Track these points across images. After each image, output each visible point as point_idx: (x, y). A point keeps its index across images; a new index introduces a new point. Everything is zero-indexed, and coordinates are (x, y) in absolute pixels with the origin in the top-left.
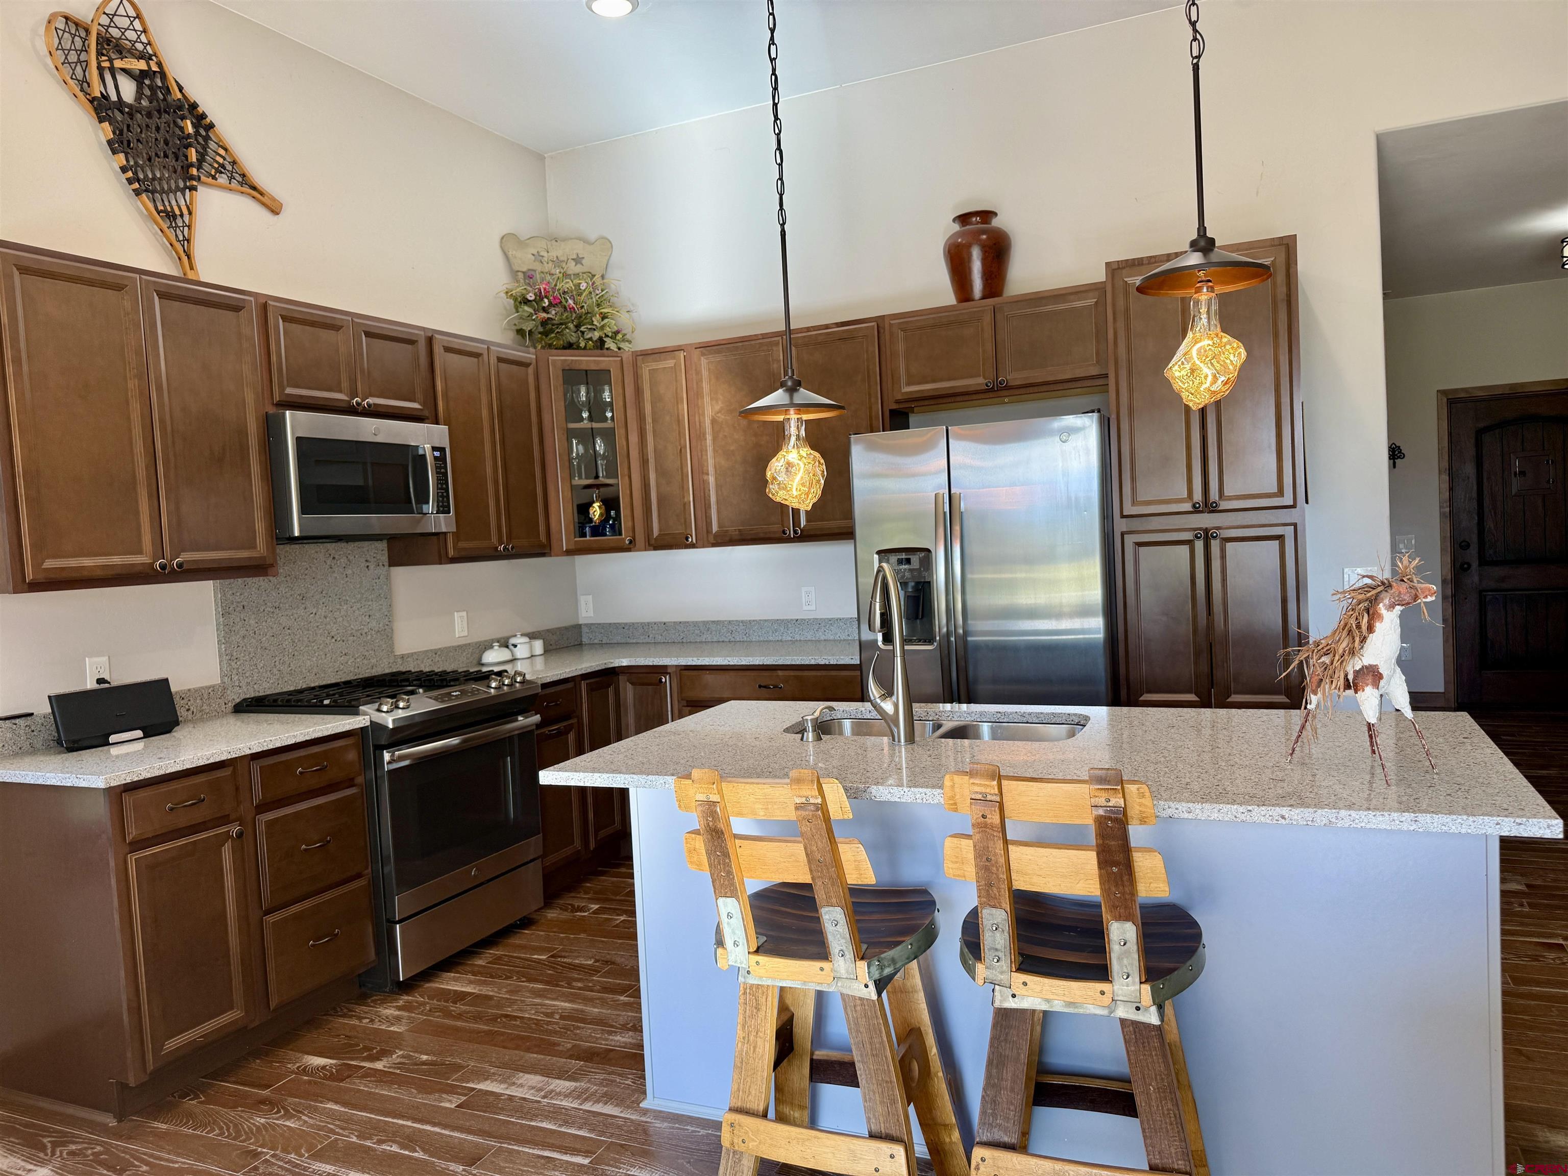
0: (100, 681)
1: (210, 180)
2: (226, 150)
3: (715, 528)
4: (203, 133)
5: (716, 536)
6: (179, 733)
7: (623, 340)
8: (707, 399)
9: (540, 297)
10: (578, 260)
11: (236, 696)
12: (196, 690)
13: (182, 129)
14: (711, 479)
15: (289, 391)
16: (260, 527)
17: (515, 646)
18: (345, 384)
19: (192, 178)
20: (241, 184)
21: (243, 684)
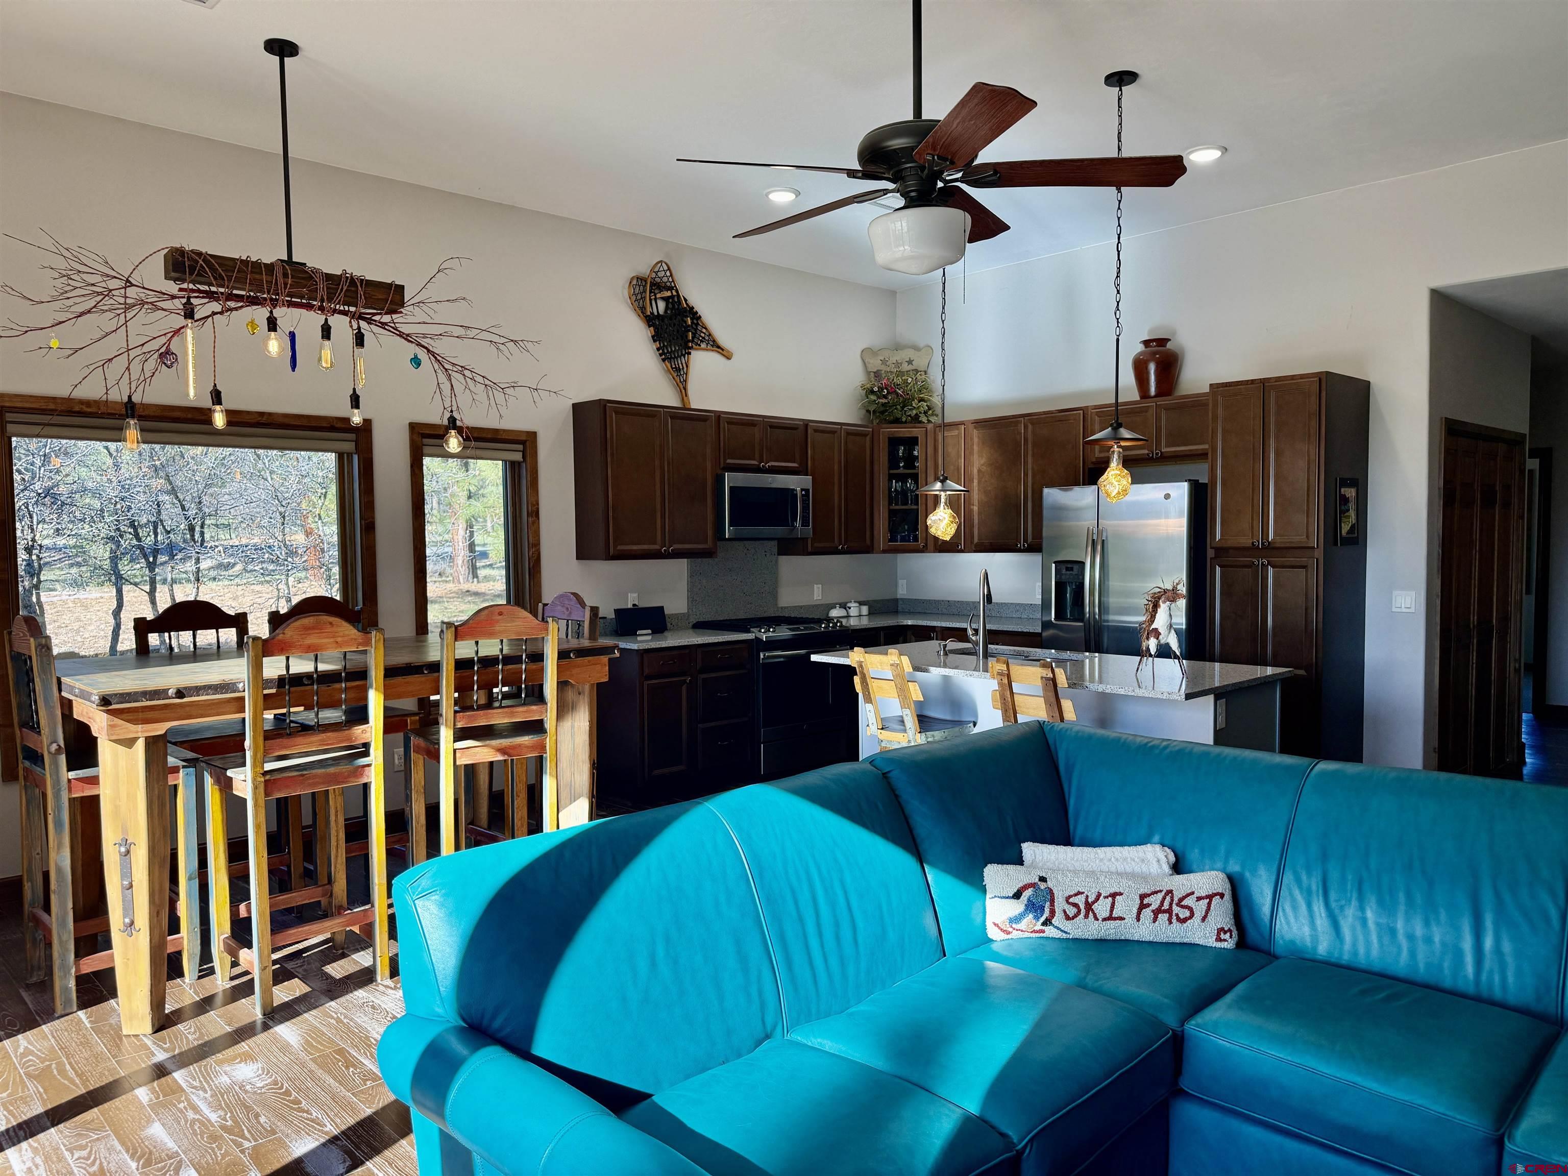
0: (634, 605)
1: (698, 347)
2: (706, 328)
3: (976, 540)
4: (695, 322)
5: (976, 545)
6: (666, 634)
7: (933, 415)
8: (976, 456)
9: (881, 389)
10: (910, 362)
11: (693, 620)
12: (675, 614)
13: (685, 322)
14: (975, 508)
15: (729, 461)
16: (710, 533)
17: (850, 608)
18: (757, 455)
19: (689, 348)
20: (712, 346)
21: (698, 614)
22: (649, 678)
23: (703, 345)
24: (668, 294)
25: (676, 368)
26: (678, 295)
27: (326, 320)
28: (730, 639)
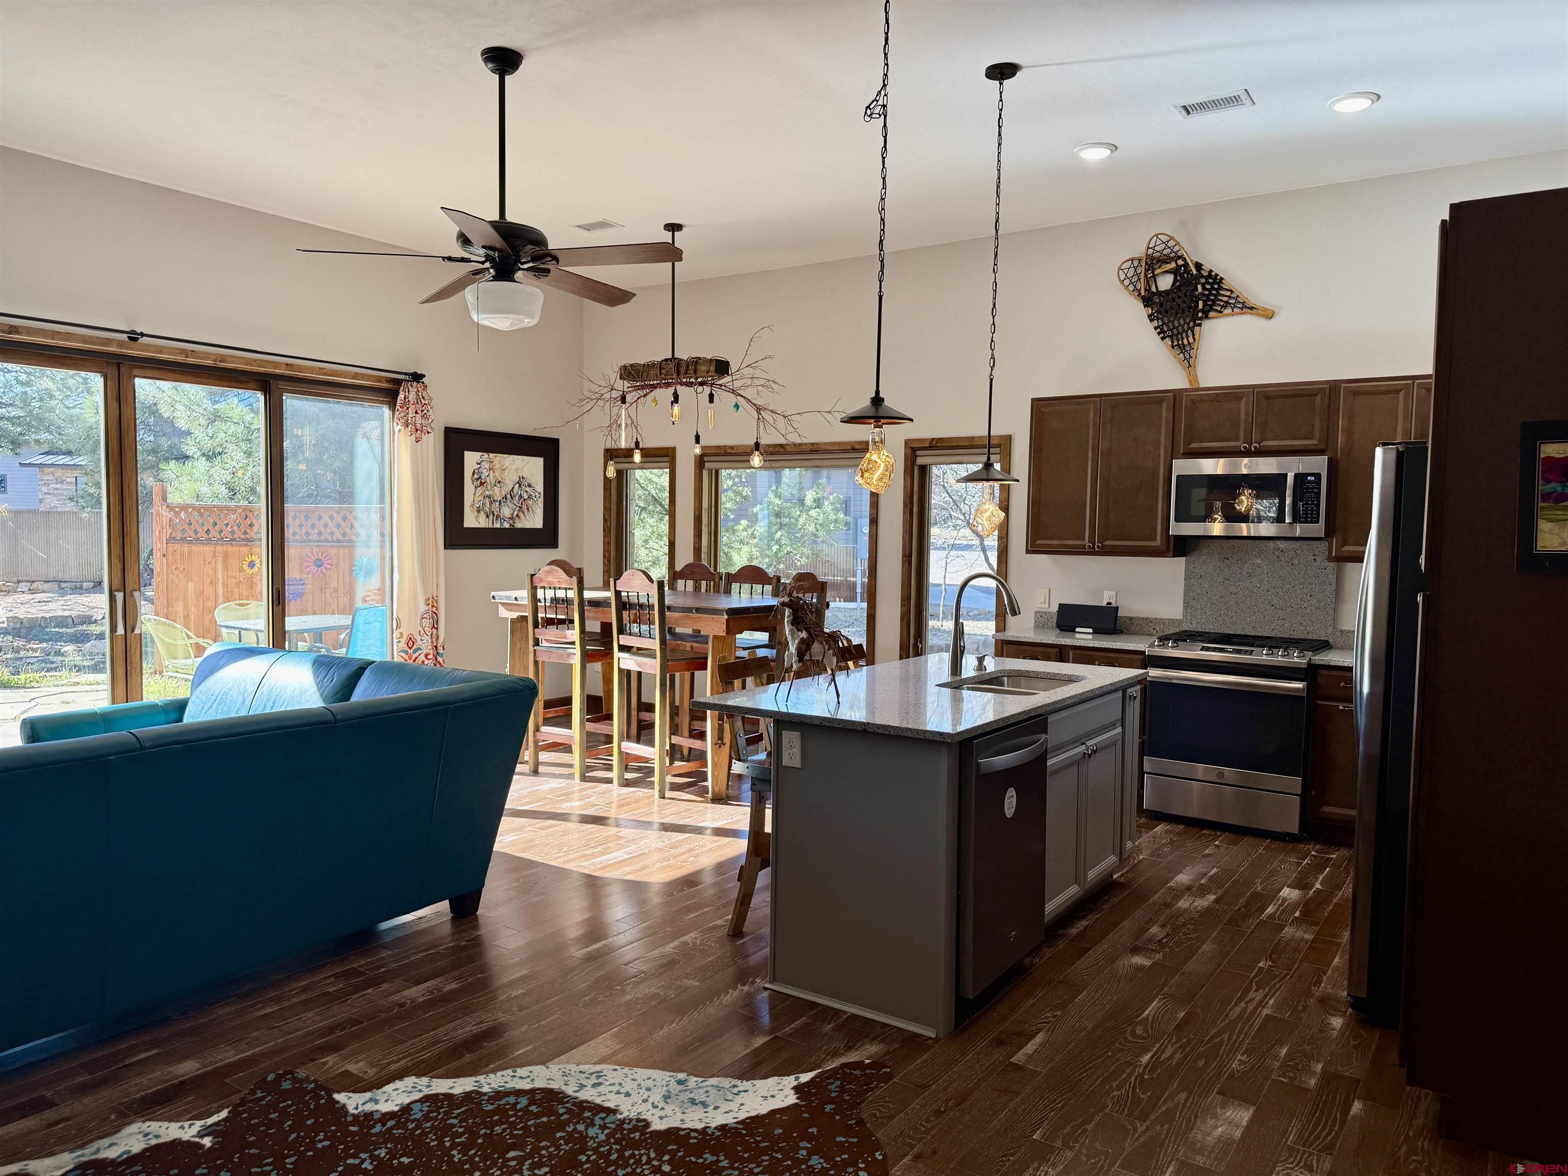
15: (1194, 445)
16: (1159, 528)
19: (1201, 319)
23: (1228, 311)
24: (1173, 265)
25: (1178, 345)
26: (1186, 265)
27: (675, 390)
28: (1111, 647)
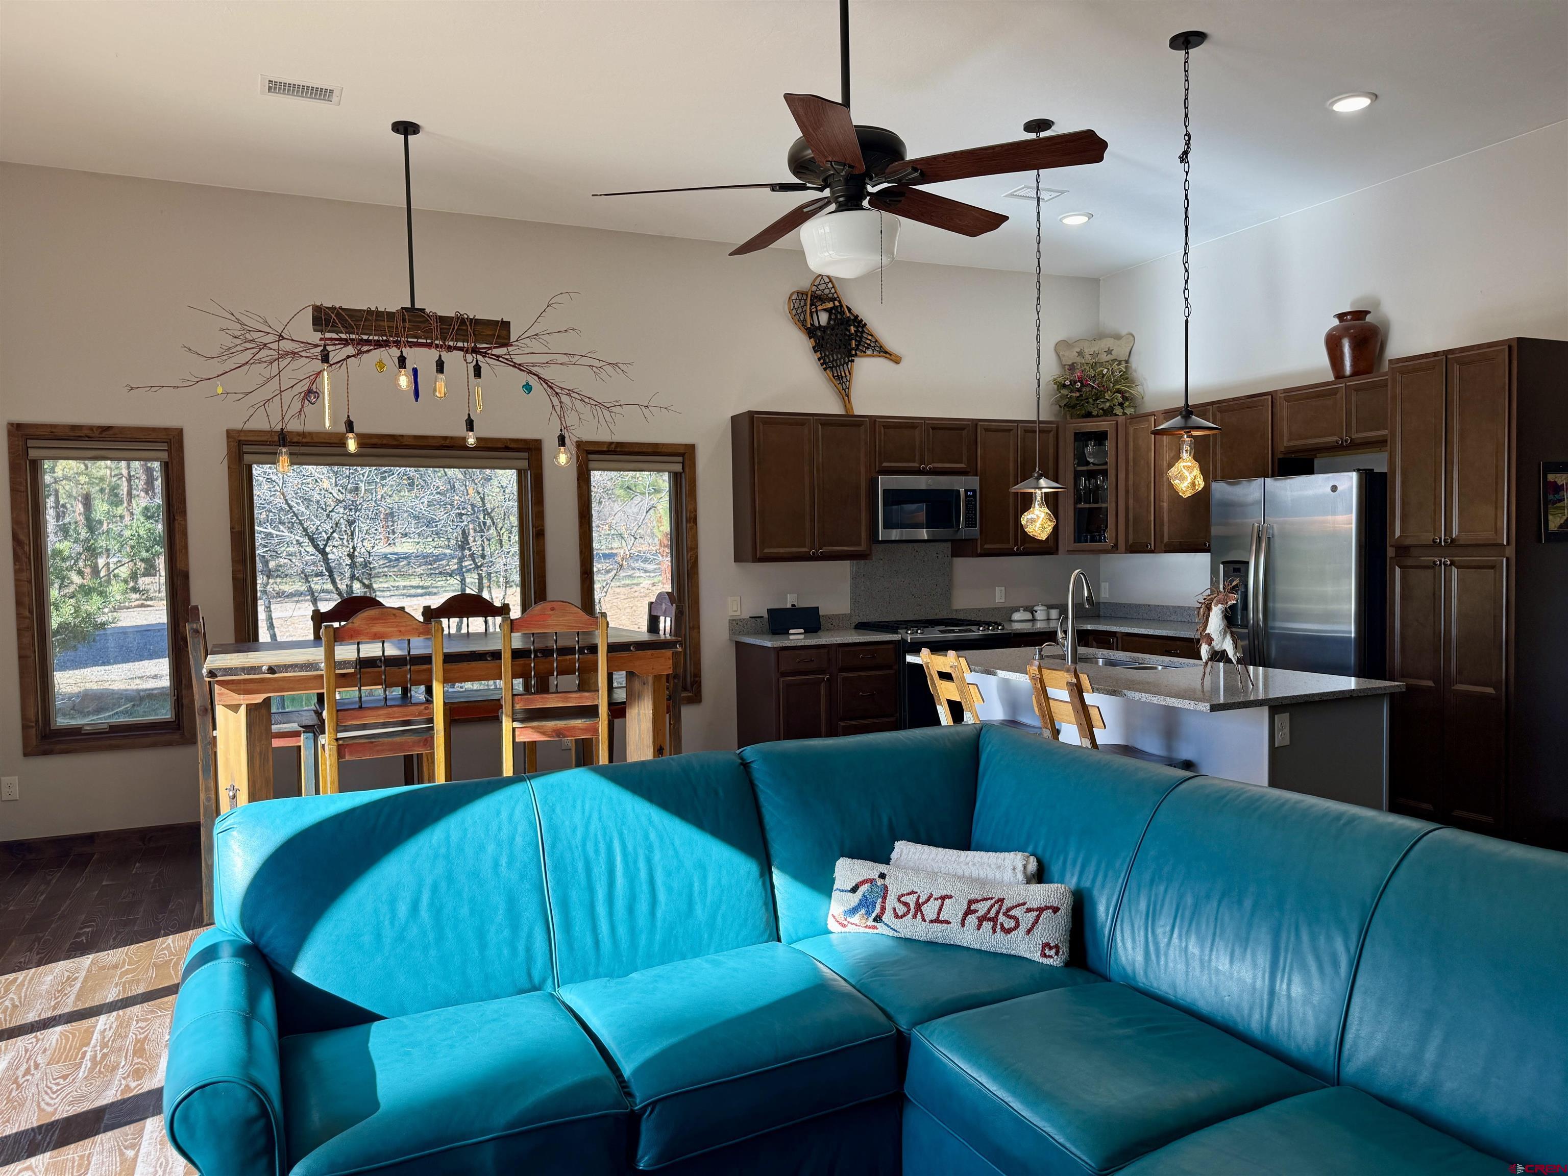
0: (793, 605)
1: (863, 354)
2: (872, 336)
3: (1166, 539)
4: (860, 329)
5: (1165, 545)
6: (820, 633)
7: (1129, 406)
8: (1165, 449)
9: (1073, 383)
10: (1109, 352)
11: (857, 620)
12: (836, 615)
13: (849, 331)
14: (1165, 505)
15: (885, 464)
16: (864, 535)
17: (1036, 612)
18: (917, 458)
19: (853, 356)
20: (879, 352)
21: (861, 615)
22: (784, 674)
23: (869, 352)
24: (831, 305)
25: (838, 376)
26: (841, 306)
27: (440, 356)
28: (871, 640)
